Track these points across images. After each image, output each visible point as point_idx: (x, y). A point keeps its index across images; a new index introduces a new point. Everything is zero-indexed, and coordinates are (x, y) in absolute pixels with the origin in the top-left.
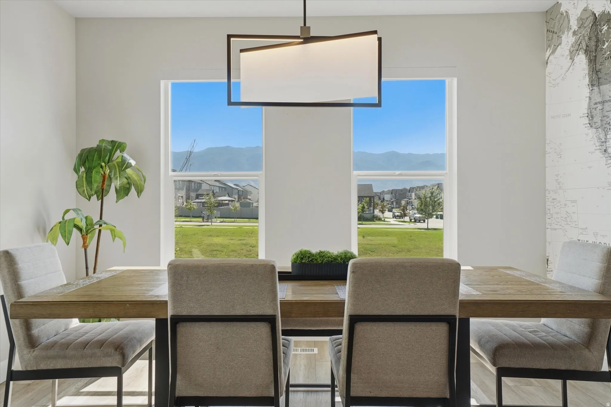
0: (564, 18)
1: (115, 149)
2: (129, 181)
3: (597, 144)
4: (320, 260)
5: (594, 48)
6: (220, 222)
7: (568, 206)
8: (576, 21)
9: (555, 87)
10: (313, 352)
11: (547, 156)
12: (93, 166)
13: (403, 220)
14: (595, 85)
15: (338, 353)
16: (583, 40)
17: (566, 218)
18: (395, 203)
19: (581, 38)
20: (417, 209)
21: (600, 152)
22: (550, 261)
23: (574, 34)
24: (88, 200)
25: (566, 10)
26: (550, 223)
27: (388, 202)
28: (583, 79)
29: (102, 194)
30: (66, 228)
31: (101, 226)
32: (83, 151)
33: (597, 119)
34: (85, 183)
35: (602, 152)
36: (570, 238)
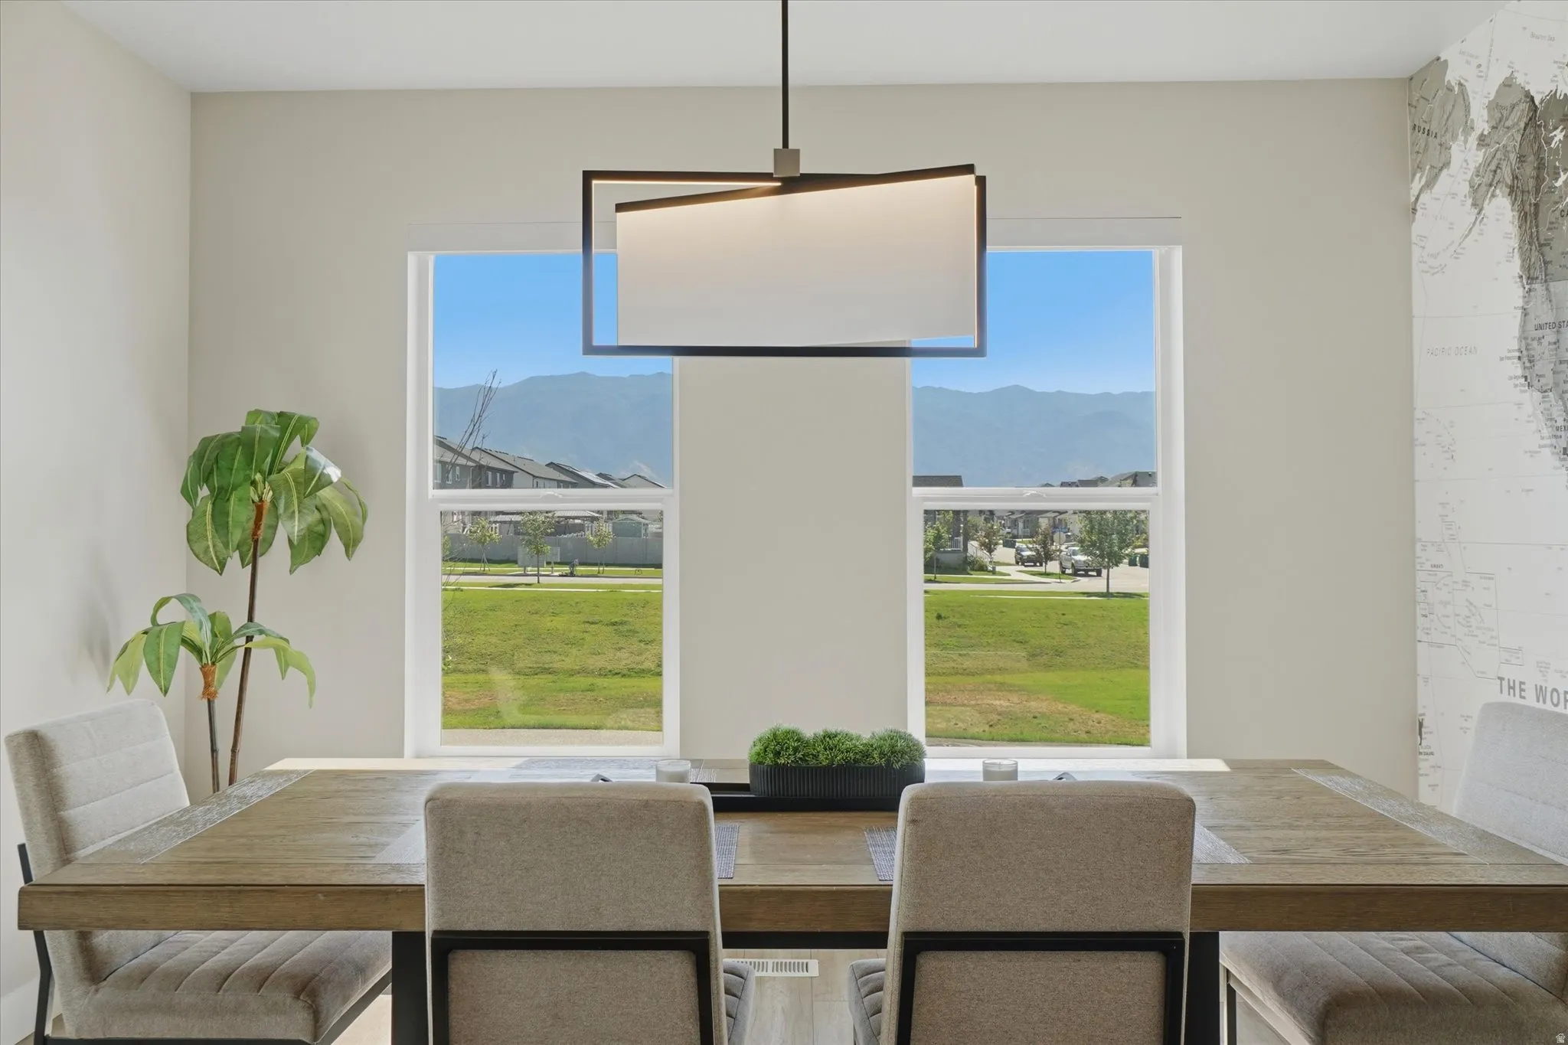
0: (1455, 101)
1: (287, 435)
2: (325, 514)
3: (1546, 432)
4: (826, 759)
5: (1532, 183)
6: (560, 576)
7: (1473, 588)
8: (1486, 110)
9: (1436, 273)
10: (807, 971)
11: (1418, 450)
12: (232, 482)
13: (1042, 569)
14: (1537, 278)
15: (871, 1016)
16: (1504, 160)
17: (1469, 620)
18: (1021, 525)
19: (1498, 155)
20: (1081, 542)
21: (1553, 453)
22: (1428, 727)
23: (1481, 143)
24: (217, 570)
25: (1458, 79)
26: (1427, 629)
27: (1003, 522)
28: (1507, 261)
29: (253, 550)
30: (162, 651)
31: (249, 639)
32: (206, 442)
33: (1544, 367)
34: (209, 527)
35: (1558, 454)
36: (1478, 672)
